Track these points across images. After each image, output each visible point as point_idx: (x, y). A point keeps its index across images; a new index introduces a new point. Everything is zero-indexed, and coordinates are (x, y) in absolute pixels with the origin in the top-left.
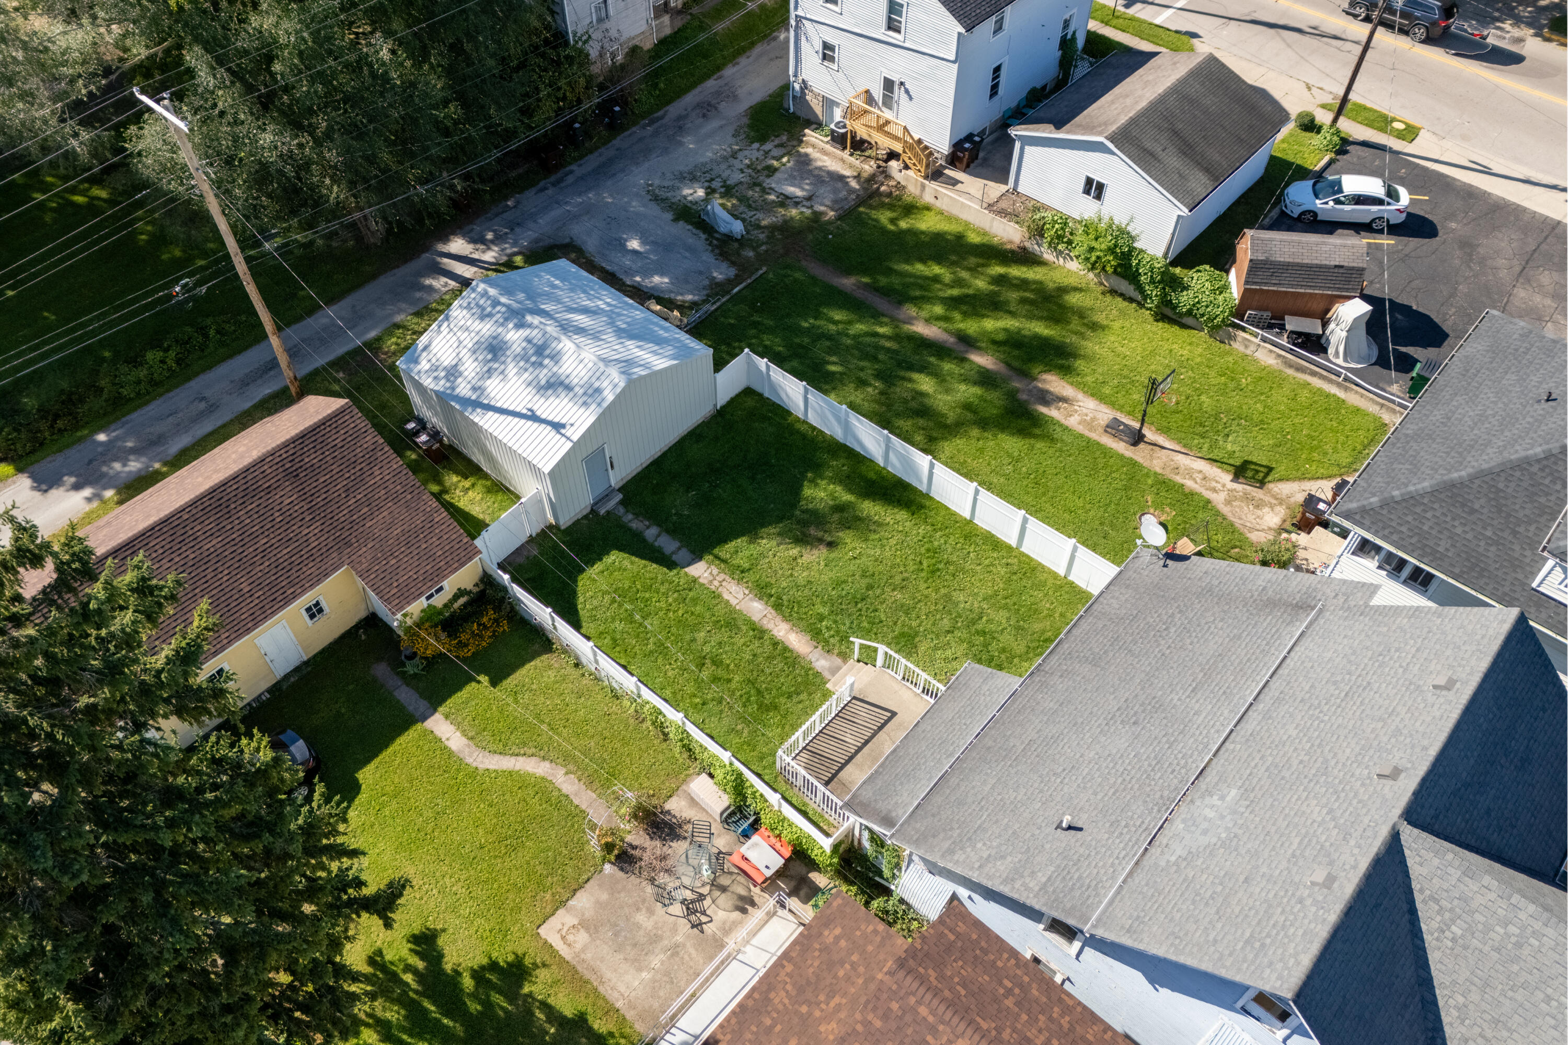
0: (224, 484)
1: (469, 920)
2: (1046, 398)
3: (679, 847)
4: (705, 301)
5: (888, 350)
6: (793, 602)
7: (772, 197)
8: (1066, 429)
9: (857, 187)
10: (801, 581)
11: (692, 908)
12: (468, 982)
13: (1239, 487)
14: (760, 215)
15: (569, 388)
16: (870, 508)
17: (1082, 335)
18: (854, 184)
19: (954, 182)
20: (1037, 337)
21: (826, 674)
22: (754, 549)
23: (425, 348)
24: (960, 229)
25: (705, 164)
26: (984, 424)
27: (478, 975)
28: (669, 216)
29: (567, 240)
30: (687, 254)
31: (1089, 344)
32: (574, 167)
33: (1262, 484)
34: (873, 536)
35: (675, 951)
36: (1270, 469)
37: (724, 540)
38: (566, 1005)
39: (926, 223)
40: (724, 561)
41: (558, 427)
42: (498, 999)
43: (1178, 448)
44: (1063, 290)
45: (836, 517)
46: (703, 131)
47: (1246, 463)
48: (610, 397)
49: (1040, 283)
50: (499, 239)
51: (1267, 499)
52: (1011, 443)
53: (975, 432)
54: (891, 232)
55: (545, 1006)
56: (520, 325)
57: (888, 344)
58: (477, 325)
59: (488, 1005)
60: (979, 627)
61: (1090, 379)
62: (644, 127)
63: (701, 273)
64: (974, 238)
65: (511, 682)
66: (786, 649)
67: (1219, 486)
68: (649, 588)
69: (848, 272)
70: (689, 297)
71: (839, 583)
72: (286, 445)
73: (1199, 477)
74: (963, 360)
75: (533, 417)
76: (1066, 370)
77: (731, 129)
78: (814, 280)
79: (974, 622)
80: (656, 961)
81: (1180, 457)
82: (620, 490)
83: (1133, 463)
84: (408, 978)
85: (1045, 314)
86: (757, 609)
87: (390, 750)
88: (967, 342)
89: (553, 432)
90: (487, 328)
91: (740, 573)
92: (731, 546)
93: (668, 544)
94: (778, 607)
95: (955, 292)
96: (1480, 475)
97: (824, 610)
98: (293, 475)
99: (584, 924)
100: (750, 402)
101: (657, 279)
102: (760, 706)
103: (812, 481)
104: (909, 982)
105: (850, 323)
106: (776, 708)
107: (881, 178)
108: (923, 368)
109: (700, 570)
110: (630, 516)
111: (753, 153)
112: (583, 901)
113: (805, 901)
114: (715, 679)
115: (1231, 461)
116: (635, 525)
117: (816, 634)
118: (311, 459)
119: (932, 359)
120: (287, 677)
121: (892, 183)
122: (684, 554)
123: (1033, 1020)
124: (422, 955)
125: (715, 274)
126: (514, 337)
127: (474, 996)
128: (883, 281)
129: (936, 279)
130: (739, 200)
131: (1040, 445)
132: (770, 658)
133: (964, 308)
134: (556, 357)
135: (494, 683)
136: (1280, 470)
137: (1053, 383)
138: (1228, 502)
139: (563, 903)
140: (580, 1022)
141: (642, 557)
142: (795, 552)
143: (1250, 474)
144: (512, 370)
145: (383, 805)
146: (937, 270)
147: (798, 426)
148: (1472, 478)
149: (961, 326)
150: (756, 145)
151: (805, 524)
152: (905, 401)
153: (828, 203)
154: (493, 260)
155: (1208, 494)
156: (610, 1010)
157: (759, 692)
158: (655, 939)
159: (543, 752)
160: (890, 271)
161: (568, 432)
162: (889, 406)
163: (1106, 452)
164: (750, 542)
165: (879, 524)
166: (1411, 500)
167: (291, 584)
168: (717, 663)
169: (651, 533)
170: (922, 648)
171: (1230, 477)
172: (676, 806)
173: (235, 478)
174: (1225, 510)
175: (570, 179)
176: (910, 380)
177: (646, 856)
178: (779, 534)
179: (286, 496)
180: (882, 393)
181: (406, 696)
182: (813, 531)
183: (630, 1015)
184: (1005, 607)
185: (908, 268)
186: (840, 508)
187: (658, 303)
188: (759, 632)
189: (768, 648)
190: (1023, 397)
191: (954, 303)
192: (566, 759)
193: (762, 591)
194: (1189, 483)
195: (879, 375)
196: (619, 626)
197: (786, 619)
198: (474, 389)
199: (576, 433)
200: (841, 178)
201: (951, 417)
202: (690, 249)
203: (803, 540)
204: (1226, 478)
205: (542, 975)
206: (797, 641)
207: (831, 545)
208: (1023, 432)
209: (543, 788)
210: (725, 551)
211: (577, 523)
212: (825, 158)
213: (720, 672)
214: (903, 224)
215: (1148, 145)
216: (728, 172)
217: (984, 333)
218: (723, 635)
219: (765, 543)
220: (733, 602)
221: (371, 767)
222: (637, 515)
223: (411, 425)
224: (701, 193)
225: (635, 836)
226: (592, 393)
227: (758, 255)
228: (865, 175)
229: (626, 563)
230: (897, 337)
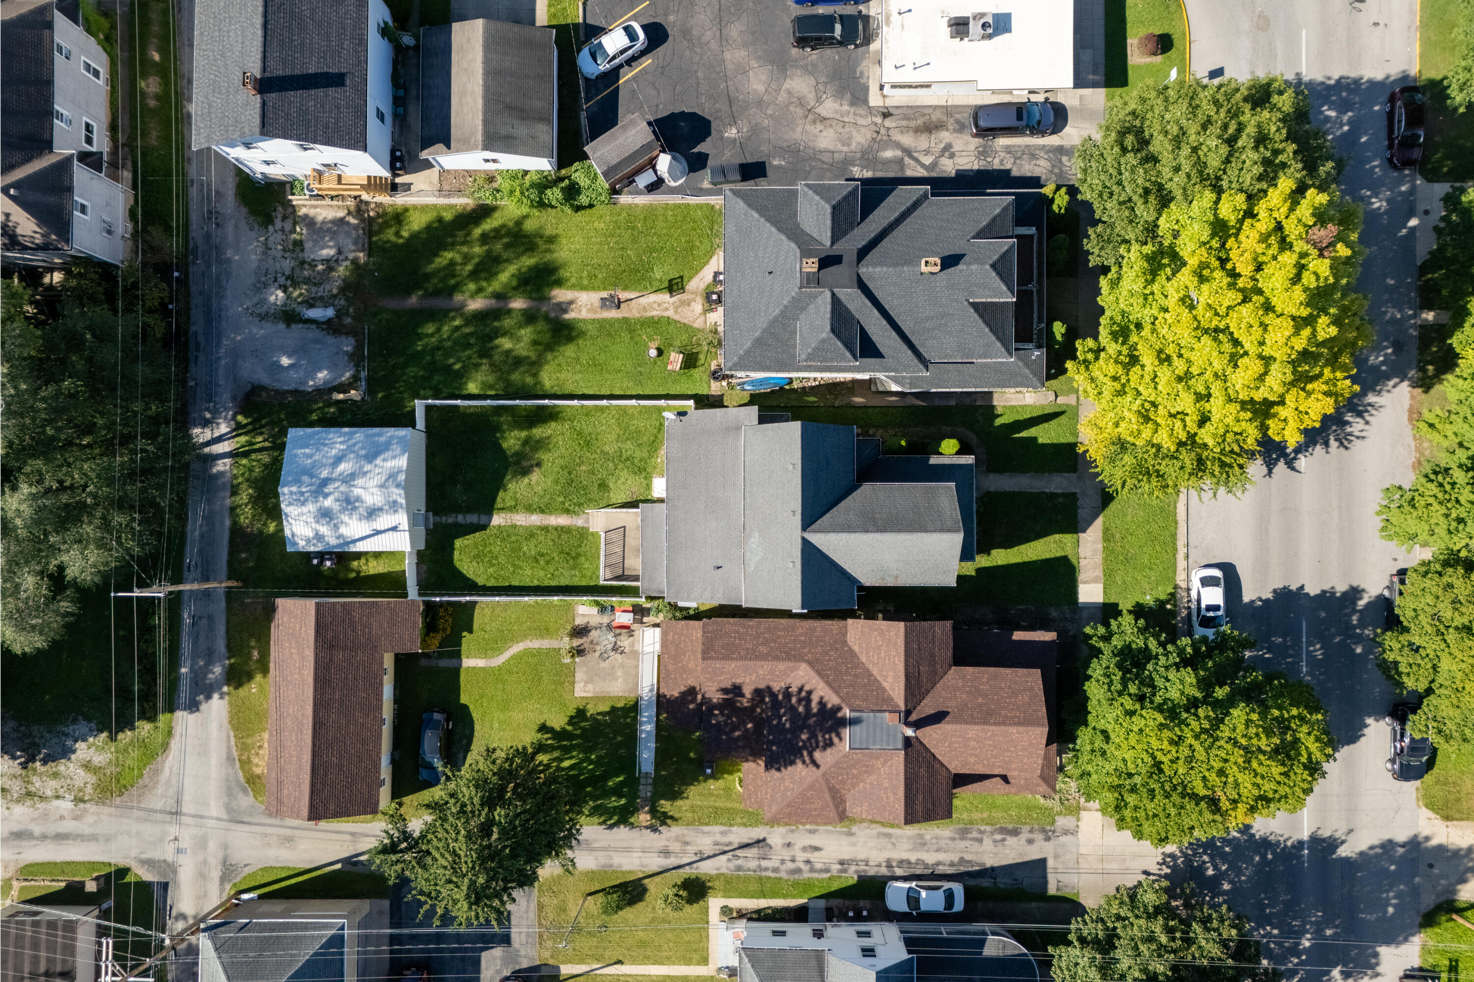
0: (316, 674)
1: (550, 711)
2: (563, 307)
3: (594, 634)
4: (358, 371)
5: (471, 334)
6: (547, 505)
7: (320, 267)
8: (584, 321)
9: (356, 222)
10: (542, 493)
11: (615, 649)
12: (569, 728)
13: (675, 299)
14: (327, 287)
15: (380, 509)
16: (538, 432)
17: (548, 251)
18: (353, 221)
19: (407, 187)
20: (530, 269)
21: (586, 525)
22: (510, 493)
23: (293, 535)
24: (435, 214)
25: (259, 268)
26: (550, 347)
27: (570, 723)
28: (281, 326)
29: (250, 386)
30: (318, 346)
31: (556, 255)
32: (193, 329)
33: (682, 289)
34: (551, 446)
35: (622, 665)
36: (682, 277)
37: (493, 500)
38: (606, 708)
39: (417, 223)
40: (503, 509)
41: (394, 529)
42: (583, 724)
43: (637, 295)
44: (519, 222)
45: (528, 448)
46: (230, 238)
47: (670, 281)
48: (403, 501)
49: (503, 226)
50: (216, 413)
51: (691, 296)
52: (569, 350)
53: (549, 356)
54: (402, 245)
55: (598, 714)
56: (326, 496)
57: (467, 330)
58: (304, 509)
59: (581, 728)
60: (624, 457)
61: (573, 280)
62: (194, 263)
63: (337, 353)
64: (448, 216)
65: (476, 626)
66: (562, 528)
67: (667, 305)
68: (485, 546)
69: (408, 293)
70: (348, 375)
71: (557, 482)
72: (316, 641)
73: (655, 306)
74: (509, 311)
75: (378, 532)
76: (559, 283)
77: (243, 225)
78: (395, 312)
79: (621, 456)
80: (619, 673)
81: (641, 300)
82: (427, 511)
83: (625, 320)
84: (550, 742)
85: (523, 248)
86: (535, 519)
87: (462, 685)
88: (500, 296)
89: (395, 533)
90: (311, 507)
91: (513, 509)
92: (499, 499)
93: (472, 518)
94: (542, 511)
95: (469, 267)
96: (764, 331)
97: (561, 499)
98: (331, 647)
99: (587, 682)
100: (435, 415)
101: (320, 375)
102: (573, 558)
103: (502, 437)
104: (709, 662)
105: (438, 330)
106: (579, 555)
107: (363, 207)
108: (497, 333)
109: (497, 520)
110: (444, 518)
111: (275, 238)
112: (579, 676)
113: (648, 615)
114: (548, 562)
115: (663, 286)
116: (450, 520)
117: (567, 511)
118: (329, 635)
119: (496, 324)
120: (395, 694)
121: (373, 206)
122: (483, 519)
123: (746, 640)
124: (547, 733)
125: (345, 349)
126: (328, 503)
127: (575, 729)
128: (430, 286)
129: (452, 263)
130: (306, 284)
131: (581, 342)
132: (560, 536)
133: (483, 275)
134: (358, 499)
135: (471, 631)
136: (686, 274)
137: (560, 295)
138: (676, 312)
139: (574, 682)
140: (614, 709)
141: (469, 534)
142: (526, 480)
143: (675, 287)
144: (345, 518)
145: (482, 703)
146: (449, 255)
147: (468, 411)
148: (762, 333)
149: (490, 289)
150: (271, 228)
151: (518, 463)
152: (505, 362)
153: (353, 248)
154: (228, 430)
155: (666, 314)
156: (619, 698)
157: (568, 554)
158: (613, 668)
159: (515, 640)
160: (427, 277)
161: (401, 528)
162: (500, 370)
163: (610, 322)
164: (505, 490)
165: (548, 438)
166: (748, 352)
167: (376, 678)
168: (542, 555)
169: (460, 518)
170: (611, 485)
171: (668, 295)
172: (578, 621)
173: (316, 669)
174: (677, 317)
175: (201, 339)
176: (497, 347)
177: (586, 646)
178: (513, 477)
179: (339, 655)
180: (491, 365)
181: (444, 663)
182: (524, 464)
183: (626, 695)
184: (627, 439)
185: (433, 266)
186: (526, 442)
187: (339, 392)
188: (545, 529)
189: (555, 533)
190: (553, 315)
191: (475, 275)
192: (525, 637)
193: (530, 509)
194: (654, 313)
195: (481, 356)
196: (491, 570)
197: (551, 513)
198: (338, 538)
199: (405, 525)
200: (341, 221)
201: (533, 355)
202: (317, 341)
203: (525, 472)
204: (665, 297)
205: (589, 706)
206: (562, 520)
207: (539, 465)
208: (570, 339)
209: (528, 653)
210: (499, 503)
211: (427, 541)
212: (318, 210)
213: (547, 558)
214: (405, 234)
215: (503, 132)
216: (278, 265)
217: (505, 286)
218: (534, 541)
219: (512, 486)
220: (524, 523)
221: (462, 696)
222: (446, 515)
223: (315, 562)
224: (280, 294)
225: (576, 642)
226: (394, 506)
227: (353, 318)
228: (352, 209)
229: (466, 542)
230: (468, 322)
